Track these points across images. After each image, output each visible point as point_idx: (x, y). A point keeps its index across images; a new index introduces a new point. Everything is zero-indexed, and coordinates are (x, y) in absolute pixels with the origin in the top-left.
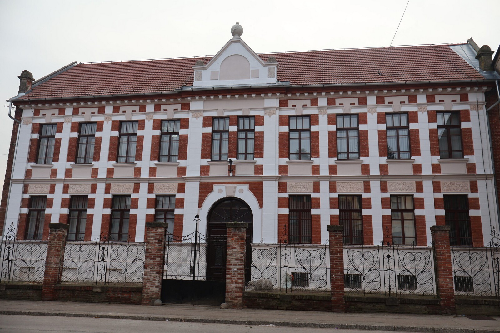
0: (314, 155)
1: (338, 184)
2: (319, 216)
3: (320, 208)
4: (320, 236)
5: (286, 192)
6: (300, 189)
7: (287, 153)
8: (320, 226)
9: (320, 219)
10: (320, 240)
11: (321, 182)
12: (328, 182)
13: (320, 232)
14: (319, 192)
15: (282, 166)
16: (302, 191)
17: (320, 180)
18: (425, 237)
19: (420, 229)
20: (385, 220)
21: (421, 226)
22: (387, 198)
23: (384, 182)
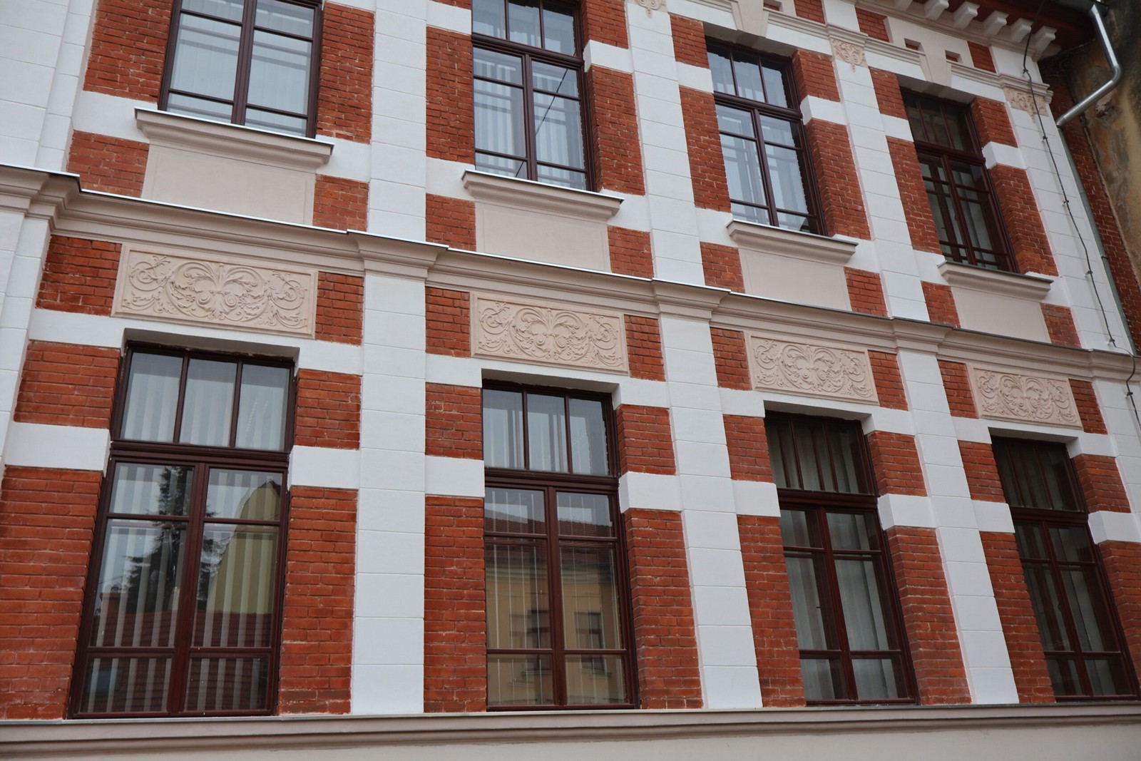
0: (338, 124)
1: (479, 310)
2: (345, 500)
3: (357, 446)
4: (348, 649)
5: (103, 308)
6: (217, 303)
7: (147, 71)
8: (352, 572)
9: (353, 518)
10: (347, 683)
11: (370, 282)
12: (421, 286)
13: (349, 614)
14: (358, 342)
15: (103, 141)
16: (233, 318)
17: (369, 264)
18: (955, 650)
19: (923, 604)
20: (752, 544)
21: (927, 588)
22: (751, 419)
23: (727, 334)
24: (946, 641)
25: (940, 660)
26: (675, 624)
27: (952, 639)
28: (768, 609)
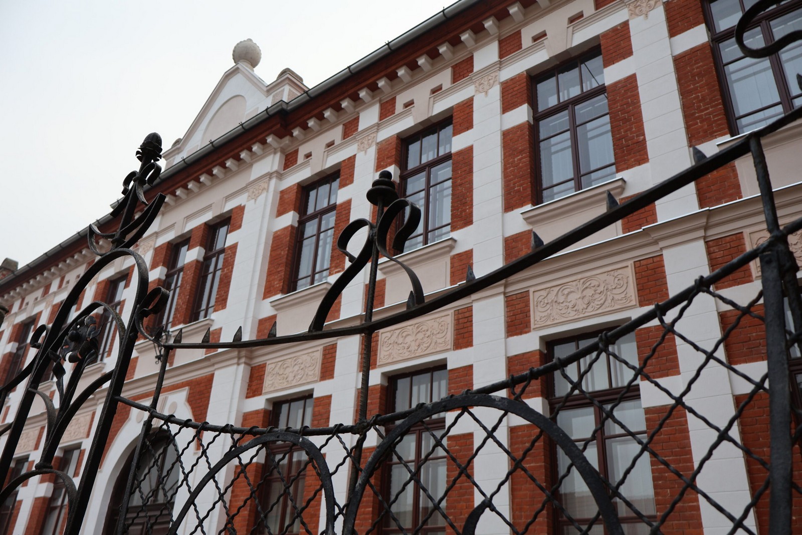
5: (260, 393)
6: (290, 377)
7: (280, 280)
15: (266, 320)
16: (294, 383)
18: (695, 512)
19: (665, 473)
20: (521, 446)
21: (671, 458)
22: (530, 353)
23: (519, 296)
24: (686, 505)
25: (676, 522)
26: (465, 508)
27: (693, 502)
28: (527, 492)
